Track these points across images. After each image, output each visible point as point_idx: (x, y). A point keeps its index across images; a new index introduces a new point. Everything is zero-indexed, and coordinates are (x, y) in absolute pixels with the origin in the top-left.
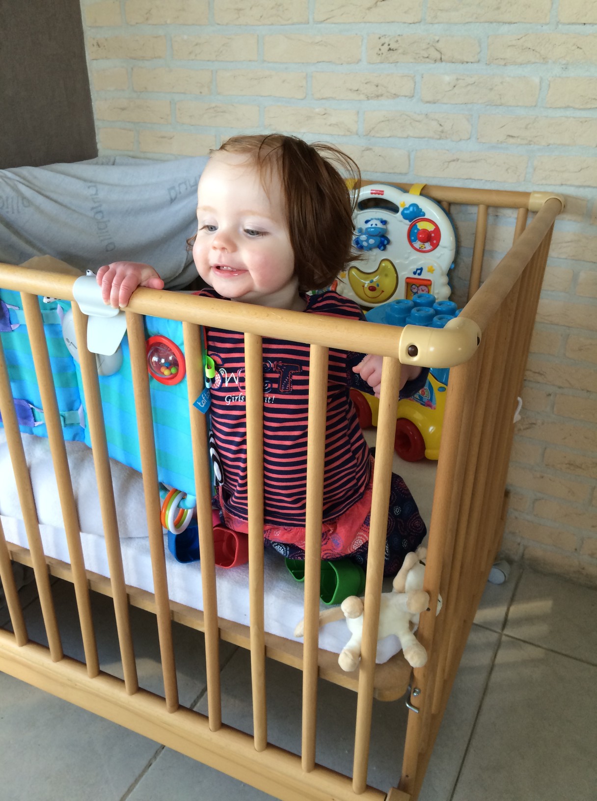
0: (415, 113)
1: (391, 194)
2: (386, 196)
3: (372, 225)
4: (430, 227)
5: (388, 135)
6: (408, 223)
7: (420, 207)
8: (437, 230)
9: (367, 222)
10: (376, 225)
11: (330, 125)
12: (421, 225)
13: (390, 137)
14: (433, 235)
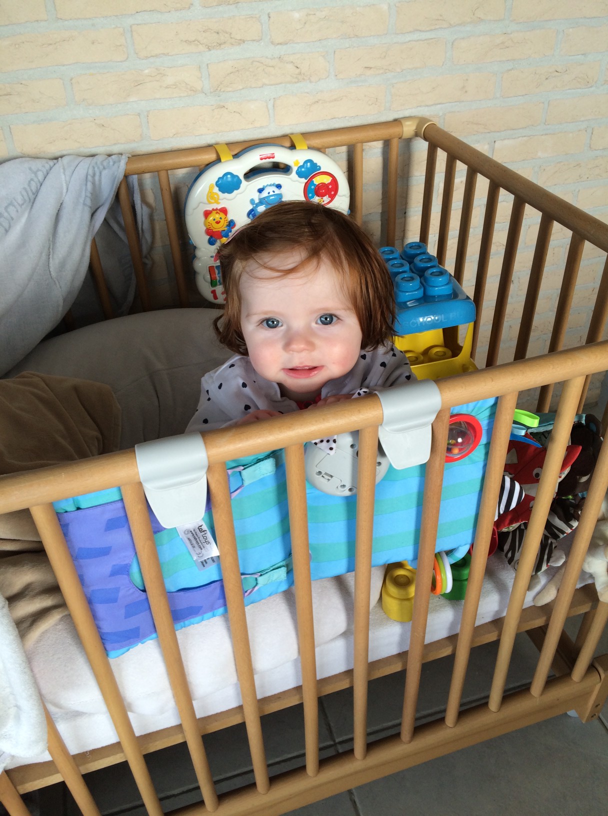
0: (267, 57)
1: (282, 156)
2: (277, 159)
3: (269, 193)
4: (327, 180)
5: (241, 88)
6: (304, 181)
7: (315, 162)
8: (334, 182)
9: (261, 191)
10: (274, 192)
11: (167, 87)
12: (318, 180)
13: (243, 89)
14: (330, 187)
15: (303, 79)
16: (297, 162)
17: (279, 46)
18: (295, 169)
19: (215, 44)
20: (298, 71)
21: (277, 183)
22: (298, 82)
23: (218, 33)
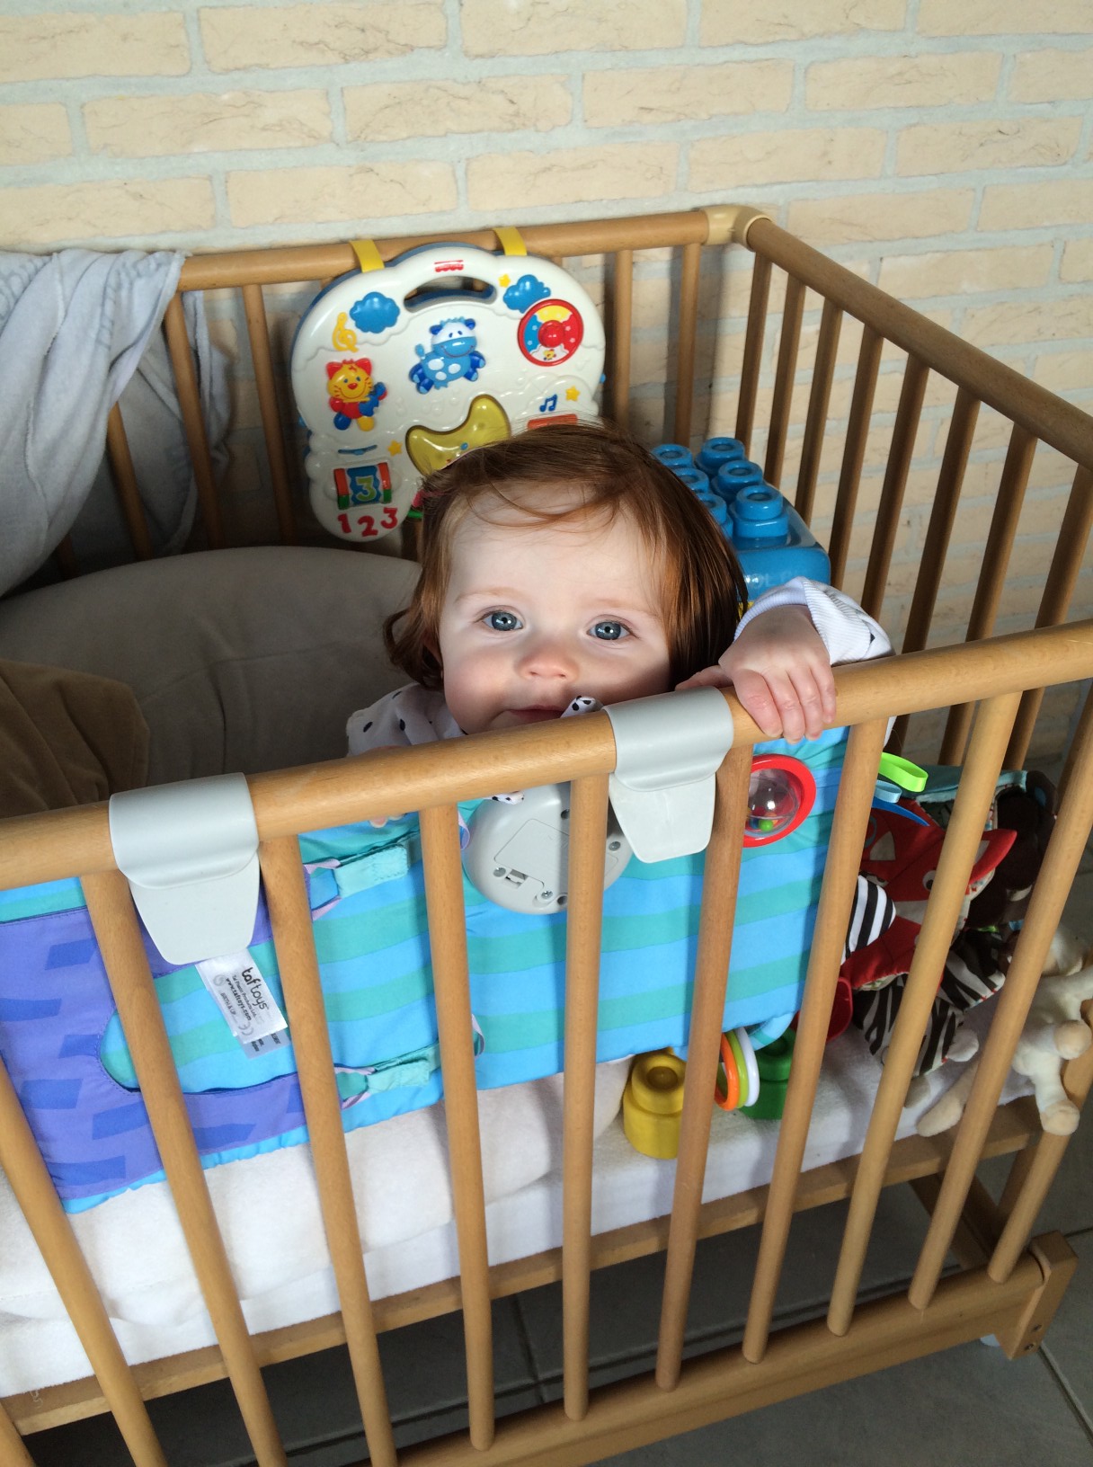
0: (455, 81)
1: (477, 265)
2: (469, 271)
3: (451, 335)
4: (562, 315)
5: (405, 135)
6: (518, 315)
7: (540, 280)
8: (576, 319)
9: (435, 330)
10: (460, 333)
11: (264, 129)
12: (545, 315)
13: (409, 138)
14: (568, 328)
15: (524, 125)
16: (505, 279)
17: (479, 61)
18: (501, 291)
19: (357, 51)
20: (512, 109)
21: (467, 317)
22: (513, 130)
23: (363, 30)
